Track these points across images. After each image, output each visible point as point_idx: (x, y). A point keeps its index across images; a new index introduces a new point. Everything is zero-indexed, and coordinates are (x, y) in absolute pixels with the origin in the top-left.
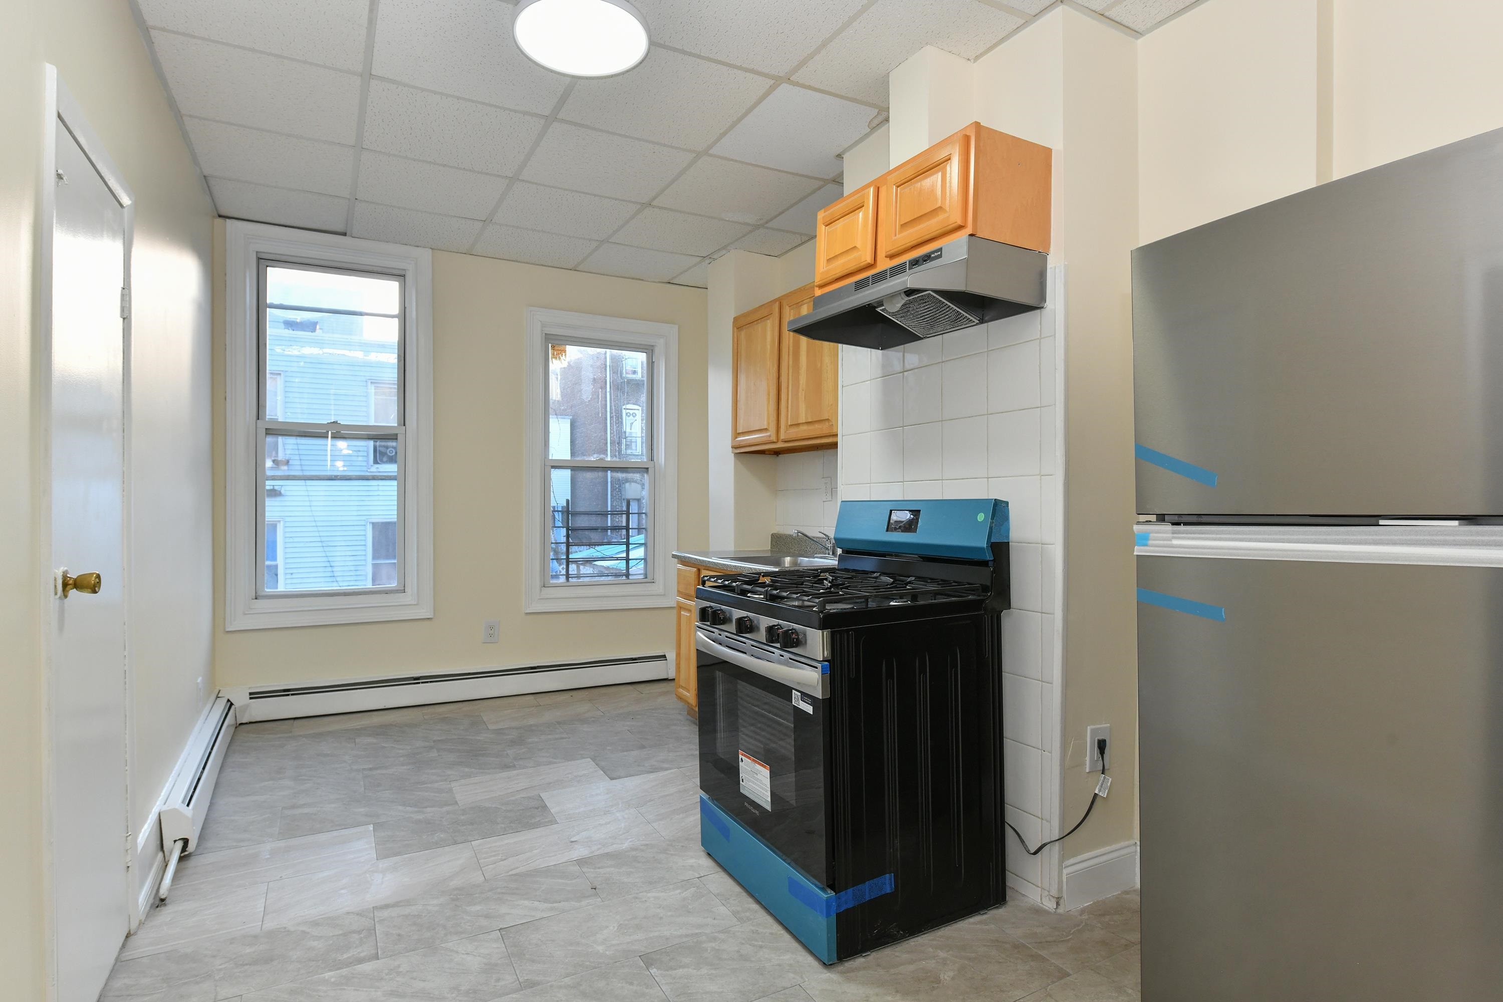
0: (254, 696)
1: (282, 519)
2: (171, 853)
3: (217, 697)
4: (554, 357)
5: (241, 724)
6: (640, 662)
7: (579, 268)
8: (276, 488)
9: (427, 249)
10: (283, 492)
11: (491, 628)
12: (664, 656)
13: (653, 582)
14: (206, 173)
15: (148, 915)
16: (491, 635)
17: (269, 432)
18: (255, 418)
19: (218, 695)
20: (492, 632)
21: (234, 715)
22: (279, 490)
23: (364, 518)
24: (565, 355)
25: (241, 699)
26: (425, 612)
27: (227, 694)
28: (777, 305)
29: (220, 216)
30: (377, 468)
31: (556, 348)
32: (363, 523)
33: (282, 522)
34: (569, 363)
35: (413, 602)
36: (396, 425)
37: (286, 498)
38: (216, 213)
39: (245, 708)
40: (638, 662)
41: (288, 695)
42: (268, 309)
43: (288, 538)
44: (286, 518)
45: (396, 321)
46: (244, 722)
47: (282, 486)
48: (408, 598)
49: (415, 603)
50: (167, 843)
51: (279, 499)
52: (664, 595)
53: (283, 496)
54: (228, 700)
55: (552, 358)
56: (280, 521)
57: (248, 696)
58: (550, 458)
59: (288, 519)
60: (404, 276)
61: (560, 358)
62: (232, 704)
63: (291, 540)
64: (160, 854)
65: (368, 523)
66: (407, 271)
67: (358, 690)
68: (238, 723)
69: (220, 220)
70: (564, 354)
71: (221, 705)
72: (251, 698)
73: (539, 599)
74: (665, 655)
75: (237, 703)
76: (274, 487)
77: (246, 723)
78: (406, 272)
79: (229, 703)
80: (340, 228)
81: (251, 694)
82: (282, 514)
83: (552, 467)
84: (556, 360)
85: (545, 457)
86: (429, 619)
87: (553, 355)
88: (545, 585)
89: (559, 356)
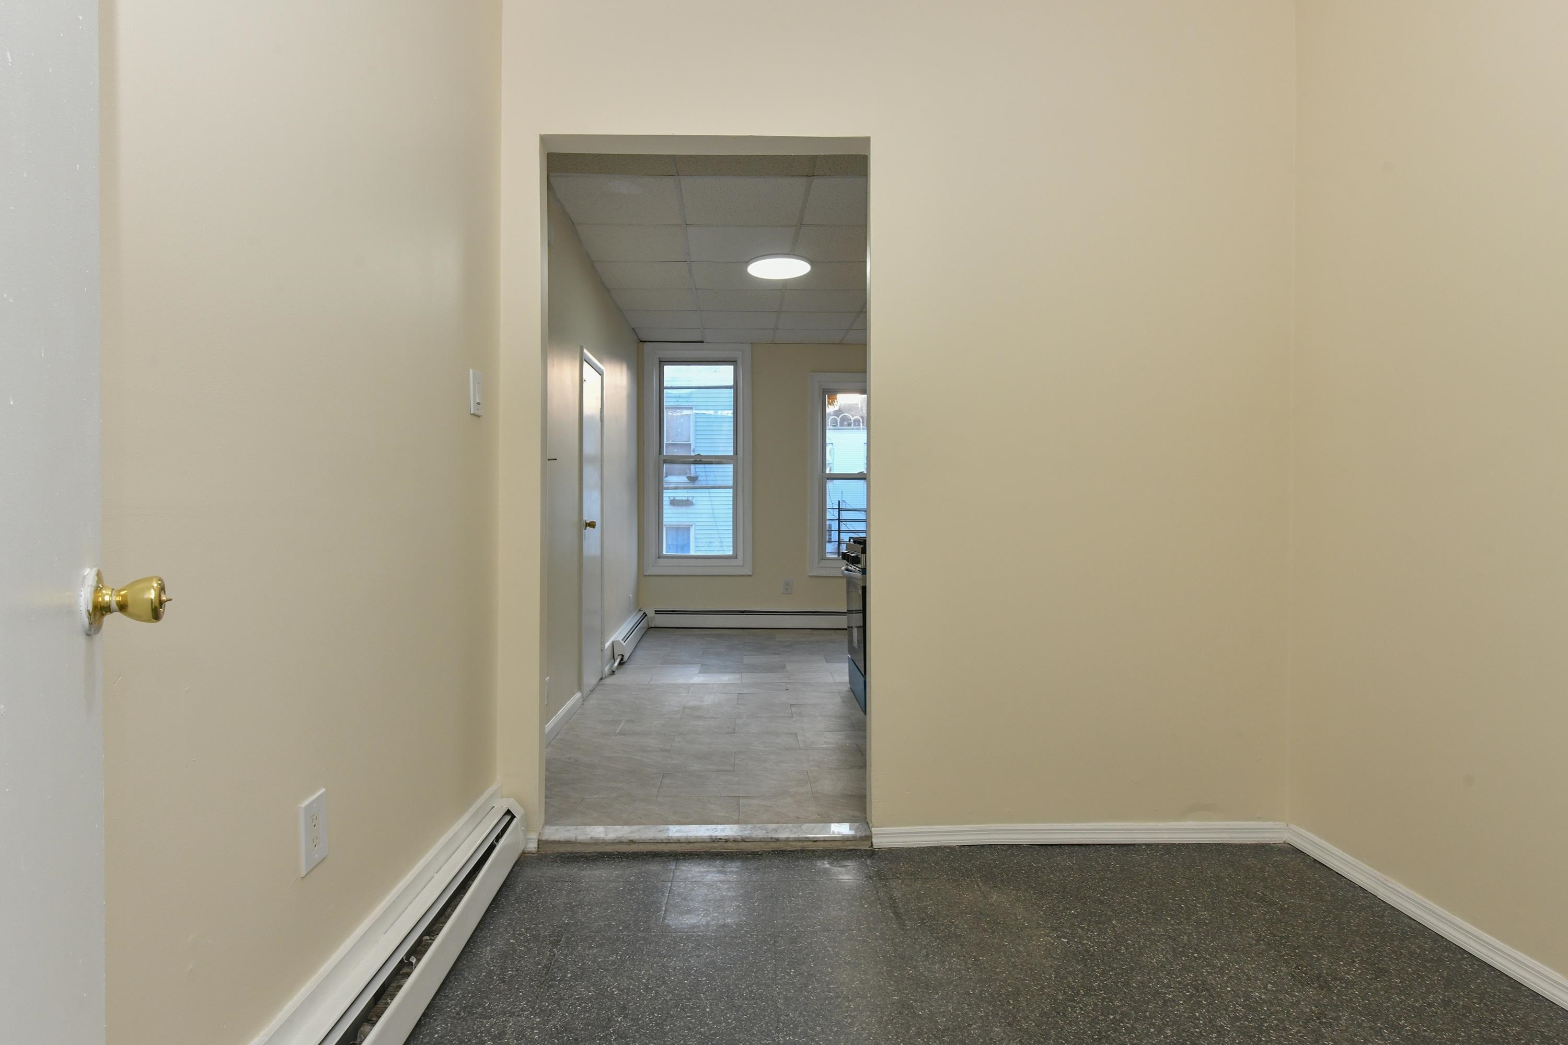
2: (617, 659)
3: (639, 610)
4: (829, 404)
5: (651, 628)
7: (844, 342)
8: (690, 499)
9: (747, 345)
11: (788, 584)
14: (633, 327)
15: (608, 676)
16: (787, 589)
17: (665, 462)
18: (658, 454)
19: (639, 607)
20: (788, 587)
21: (646, 620)
25: (651, 613)
26: (747, 571)
27: (644, 608)
29: (641, 341)
31: (830, 397)
34: (840, 407)
36: (732, 454)
38: (639, 341)
39: (652, 618)
41: (674, 614)
42: (665, 390)
43: (698, 539)
44: (697, 525)
45: (732, 391)
46: (652, 626)
48: (739, 561)
50: (616, 655)
54: (645, 613)
55: (828, 404)
56: (692, 526)
57: (653, 612)
58: (828, 472)
60: (736, 361)
61: (833, 404)
62: (646, 615)
64: (613, 660)
66: (737, 359)
68: (647, 625)
69: (641, 344)
70: (836, 401)
71: (641, 613)
72: (656, 614)
73: (817, 567)
75: (649, 615)
77: (653, 628)
80: (700, 339)
81: (656, 611)
83: (828, 479)
84: (831, 404)
85: (823, 472)
86: (750, 575)
87: (829, 402)
88: (823, 558)
89: (832, 402)
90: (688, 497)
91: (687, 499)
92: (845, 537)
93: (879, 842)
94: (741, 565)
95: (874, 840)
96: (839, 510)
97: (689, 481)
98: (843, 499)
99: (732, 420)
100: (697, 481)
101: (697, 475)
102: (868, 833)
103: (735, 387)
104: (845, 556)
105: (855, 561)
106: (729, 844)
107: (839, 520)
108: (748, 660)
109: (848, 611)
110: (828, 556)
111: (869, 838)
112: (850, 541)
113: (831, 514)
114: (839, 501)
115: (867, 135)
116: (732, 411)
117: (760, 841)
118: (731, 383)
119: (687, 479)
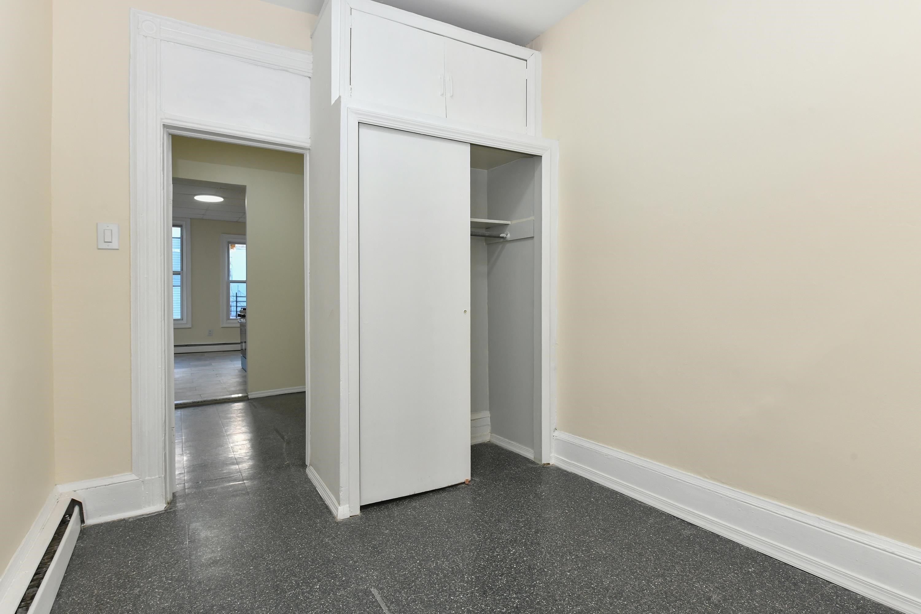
4: (231, 248)
11: (210, 331)
26: (189, 326)
34: (236, 250)
36: (180, 270)
45: (180, 239)
58: (230, 279)
60: (183, 226)
83: (231, 282)
84: (232, 249)
85: (228, 279)
86: (190, 328)
87: (231, 247)
88: (228, 319)
89: (233, 247)
92: (239, 309)
93: (250, 397)
94: (185, 323)
95: (249, 396)
96: (237, 297)
98: (239, 290)
99: (180, 254)
102: (247, 395)
103: (182, 238)
104: (239, 315)
105: (243, 316)
106: (199, 403)
107: (237, 301)
108: (191, 364)
109: (241, 342)
110: (231, 318)
111: (247, 396)
112: (241, 309)
113: (232, 299)
114: (236, 293)
115: (245, 185)
116: (180, 250)
117: (210, 401)
118: (179, 236)
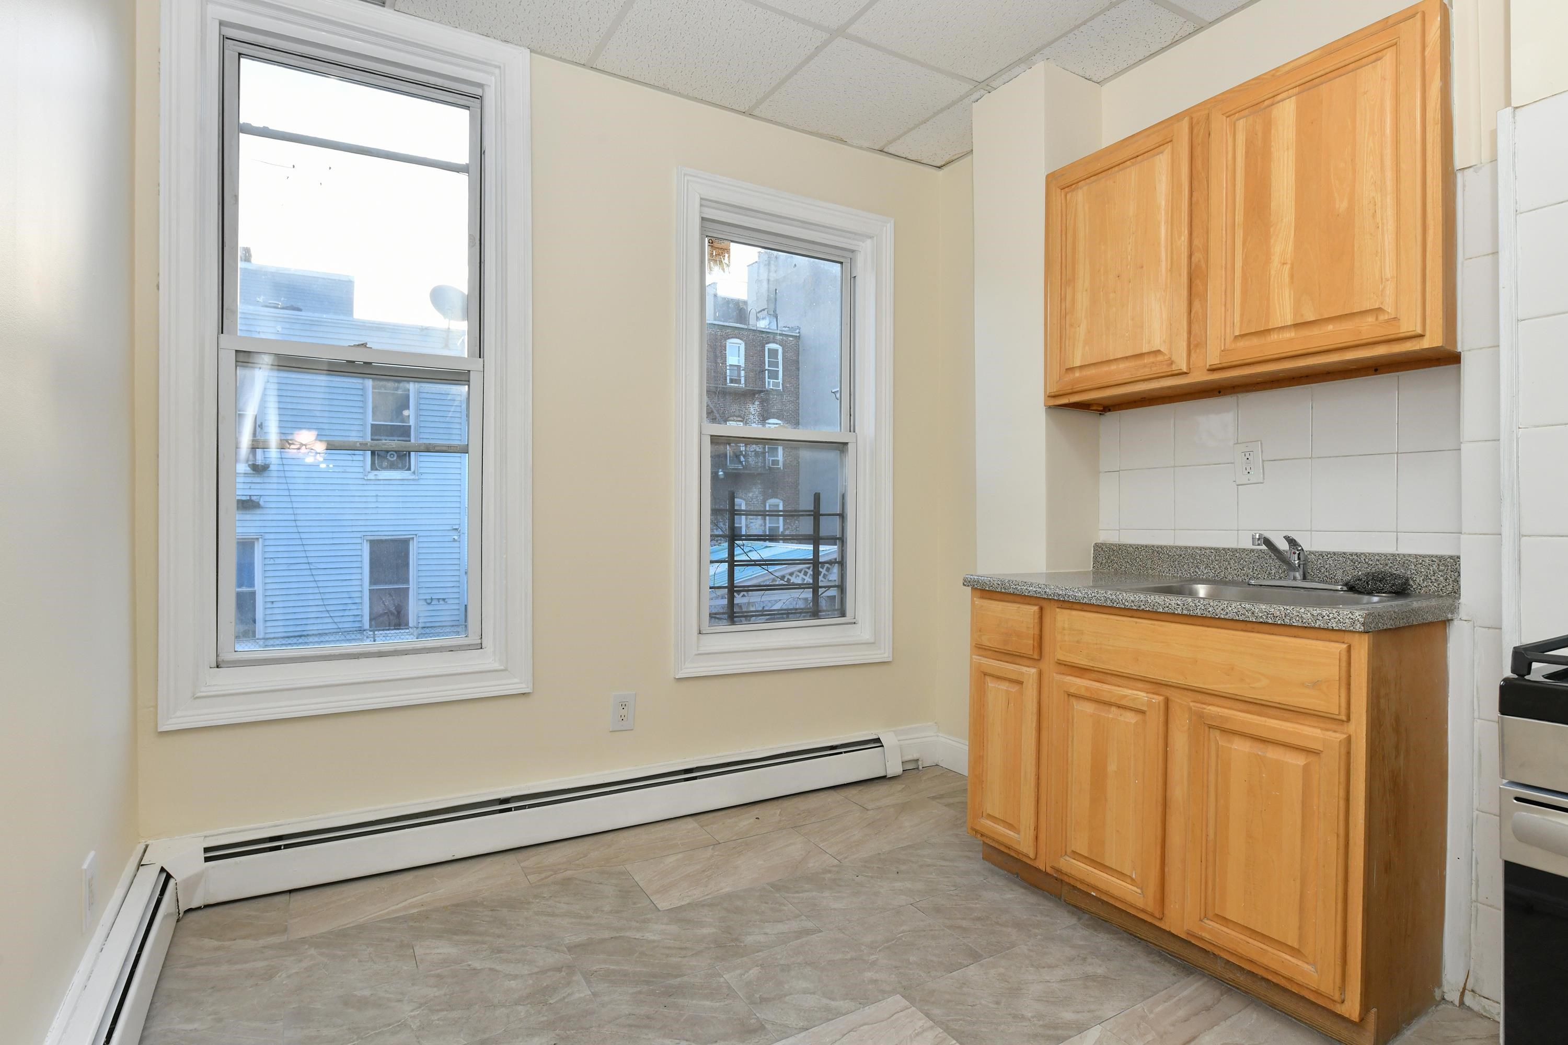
0: (213, 854)
1: (260, 536)
3: (140, 865)
4: (714, 262)
5: (189, 911)
6: (845, 752)
7: (755, 113)
8: (254, 498)
9: (522, 48)
10: (262, 503)
11: (624, 706)
12: (878, 740)
13: (855, 623)
16: (623, 717)
18: (216, 330)
19: (141, 859)
20: (624, 712)
21: (175, 898)
22: (257, 500)
23: (359, 535)
24: (729, 257)
25: (188, 863)
26: (516, 682)
27: (159, 857)
28: (1185, 124)
30: (376, 475)
31: (715, 245)
32: (359, 541)
33: (260, 540)
35: (496, 666)
36: (467, 353)
37: (265, 511)
39: (193, 882)
40: (841, 753)
41: (278, 848)
42: (240, 133)
43: (269, 559)
44: (266, 535)
46: (193, 907)
47: (261, 495)
48: (489, 658)
49: (502, 668)
51: (258, 511)
52: (873, 643)
53: (262, 508)
54: (163, 870)
55: (710, 263)
56: (258, 539)
57: (202, 855)
59: (267, 536)
61: (721, 262)
62: (169, 877)
63: (272, 562)
65: (365, 541)
66: (486, 88)
67: (407, 830)
68: (183, 908)
71: (149, 880)
72: (207, 859)
73: (696, 655)
74: (879, 738)
75: (179, 875)
76: (250, 498)
77: (199, 908)
78: (483, 90)
79: (164, 875)
81: (206, 850)
82: (263, 530)
90: (250, 496)
91: (248, 498)
97: (252, 472)
100: (267, 472)
101: (267, 462)
119: (248, 469)
